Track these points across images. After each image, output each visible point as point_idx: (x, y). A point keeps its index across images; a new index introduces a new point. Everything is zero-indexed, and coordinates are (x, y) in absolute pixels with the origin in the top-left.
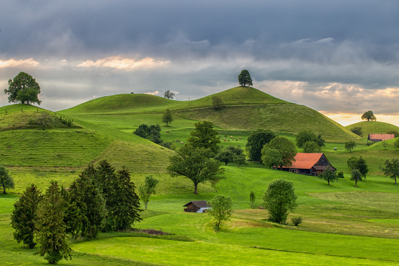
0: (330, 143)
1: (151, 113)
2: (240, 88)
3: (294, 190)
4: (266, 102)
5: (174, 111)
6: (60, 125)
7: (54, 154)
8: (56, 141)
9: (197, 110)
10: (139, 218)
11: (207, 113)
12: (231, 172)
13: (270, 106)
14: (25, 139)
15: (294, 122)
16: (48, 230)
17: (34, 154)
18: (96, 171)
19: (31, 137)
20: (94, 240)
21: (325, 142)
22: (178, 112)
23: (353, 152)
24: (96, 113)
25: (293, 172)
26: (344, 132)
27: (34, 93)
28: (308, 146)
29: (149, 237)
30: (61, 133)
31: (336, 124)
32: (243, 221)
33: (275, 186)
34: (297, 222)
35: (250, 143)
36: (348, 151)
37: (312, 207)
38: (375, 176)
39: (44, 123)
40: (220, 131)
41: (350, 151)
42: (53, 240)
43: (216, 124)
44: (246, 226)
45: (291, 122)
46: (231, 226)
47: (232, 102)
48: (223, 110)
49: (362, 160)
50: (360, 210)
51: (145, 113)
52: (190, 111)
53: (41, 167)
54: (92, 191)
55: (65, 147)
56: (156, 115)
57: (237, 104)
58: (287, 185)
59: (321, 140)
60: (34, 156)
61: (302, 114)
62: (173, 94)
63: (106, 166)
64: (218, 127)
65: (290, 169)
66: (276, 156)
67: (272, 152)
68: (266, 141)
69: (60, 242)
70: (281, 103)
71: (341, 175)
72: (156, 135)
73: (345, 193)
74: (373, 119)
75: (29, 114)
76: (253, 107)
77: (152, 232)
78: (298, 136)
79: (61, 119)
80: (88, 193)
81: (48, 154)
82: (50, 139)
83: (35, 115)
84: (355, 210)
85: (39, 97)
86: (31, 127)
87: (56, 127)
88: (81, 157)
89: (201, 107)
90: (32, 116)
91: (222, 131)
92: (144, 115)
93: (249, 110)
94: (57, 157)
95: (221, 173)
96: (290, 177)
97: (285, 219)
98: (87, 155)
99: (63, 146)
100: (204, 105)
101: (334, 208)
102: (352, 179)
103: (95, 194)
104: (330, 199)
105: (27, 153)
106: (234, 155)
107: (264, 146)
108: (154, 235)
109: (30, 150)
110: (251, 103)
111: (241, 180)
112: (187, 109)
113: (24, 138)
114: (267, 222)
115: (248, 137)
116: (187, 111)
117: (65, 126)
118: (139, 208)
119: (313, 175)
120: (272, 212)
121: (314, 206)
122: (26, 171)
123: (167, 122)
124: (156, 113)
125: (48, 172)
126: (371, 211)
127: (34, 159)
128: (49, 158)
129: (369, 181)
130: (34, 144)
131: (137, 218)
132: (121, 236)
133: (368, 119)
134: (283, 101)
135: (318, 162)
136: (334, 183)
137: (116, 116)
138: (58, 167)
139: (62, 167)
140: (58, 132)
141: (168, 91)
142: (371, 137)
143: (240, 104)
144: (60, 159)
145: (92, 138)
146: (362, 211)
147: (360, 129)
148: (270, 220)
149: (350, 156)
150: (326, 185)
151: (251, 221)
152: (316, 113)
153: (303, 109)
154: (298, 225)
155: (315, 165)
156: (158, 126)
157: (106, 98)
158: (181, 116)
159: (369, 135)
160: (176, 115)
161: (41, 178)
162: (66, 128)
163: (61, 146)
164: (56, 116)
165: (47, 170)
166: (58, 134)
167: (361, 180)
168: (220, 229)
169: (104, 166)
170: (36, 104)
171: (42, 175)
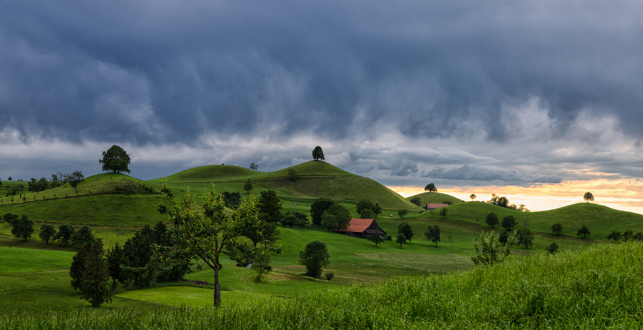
0: (388, 210)
1: (235, 182)
2: (313, 162)
3: (327, 249)
4: (335, 174)
5: (255, 181)
6: (143, 191)
7: (135, 216)
8: (138, 205)
9: (274, 180)
10: (190, 271)
11: (284, 183)
12: (292, 234)
13: (339, 178)
14: (111, 203)
15: (358, 192)
16: (92, 278)
17: (118, 216)
18: (151, 231)
19: (116, 201)
20: (147, 288)
21: (381, 210)
22: (259, 182)
23: (405, 219)
24: (189, 181)
25: (348, 235)
26: (402, 201)
27: (124, 163)
28: (365, 213)
29: (196, 287)
30: (143, 198)
31: (395, 195)
32: (283, 274)
33: (312, 246)
34: (330, 277)
35: (313, 209)
36: (401, 218)
37: (354, 265)
38: (421, 240)
39: (128, 189)
40: (293, 198)
41: (402, 218)
42: (96, 287)
43: (291, 192)
44: (284, 279)
45: (356, 192)
46: (271, 279)
47: (306, 174)
48: (297, 180)
49: (408, 226)
50: (396, 268)
51: (231, 182)
52: (269, 181)
53: (122, 227)
54: (145, 247)
55: (145, 210)
56: (239, 183)
57: (310, 176)
58: (321, 245)
59: (378, 208)
60: (117, 218)
61: (365, 185)
62: (257, 166)
63: (162, 227)
64: (292, 195)
65: (346, 233)
66: (333, 221)
67: (329, 217)
68: (326, 208)
69: (101, 288)
70: (348, 176)
71: (389, 239)
72: (235, 201)
73: (389, 253)
74: (434, 190)
75: (116, 182)
76: (324, 179)
77: (199, 282)
78: (358, 204)
79: (144, 186)
80: (142, 249)
81: (130, 215)
82: (133, 203)
83: (122, 182)
84: (391, 268)
85: (129, 166)
86: (118, 192)
87: (139, 193)
88: (158, 219)
89: (278, 178)
90: (119, 183)
91: (295, 198)
92: (229, 183)
93: (319, 181)
94: (137, 219)
95: (277, 234)
96: (343, 239)
97: (320, 274)
98: (164, 217)
99: (143, 209)
100: (282, 176)
101: (374, 266)
102: (397, 242)
103: (149, 250)
104: (374, 258)
105: (111, 215)
106: (297, 219)
107: (324, 212)
108: (200, 285)
109: (115, 212)
110: (322, 175)
111: (299, 240)
112: (267, 179)
113: (111, 201)
114: (304, 276)
115: (312, 204)
116: (267, 181)
117: (148, 192)
118: (190, 262)
119: (365, 238)
120: (308, 268)
121: (356, 264)
122: (109, 230)
123: (248, 190)
124: (240, 182)
125: (128, 231)
126: (404, 269)
127: (117, 220)
128: (130, 219)
129: (414, 244)
130: (119, 207)
131: (188, 271)
132: (172, 286)
133: (430, 190)
134: (350, 173)
135: (369, 227)
136: (382, 244)
137: (206, 184)
138: (137, 227)
139: (141, 227)
140: (140, 197)
141: (253, 164)
142: (428, 206)
143: (313, 176)
144: (139, 220)
145: (169, 202)
146: (397, 269)
147: (419, 199)
148: (306, 275)
149: (400, 222)
150: (374, 246)
151: (290, 275)
152: (378, 185)
153: (367, 180)
154: (331, 279)
155: (367, 229)
156: (238, 193)
157: (199, 168)
158: (261, 185)
159: (427, 204)
160: (257, 184)
161: (121, 237)
162: (148, 193)
163: (142, 209)
164: (140, 183)
165: (128, 230)
166: (139, 199)
167: (405, 243)
168: (260, 281)
169: (160, 227)
170: (126, 173)
171: (122, 234)
